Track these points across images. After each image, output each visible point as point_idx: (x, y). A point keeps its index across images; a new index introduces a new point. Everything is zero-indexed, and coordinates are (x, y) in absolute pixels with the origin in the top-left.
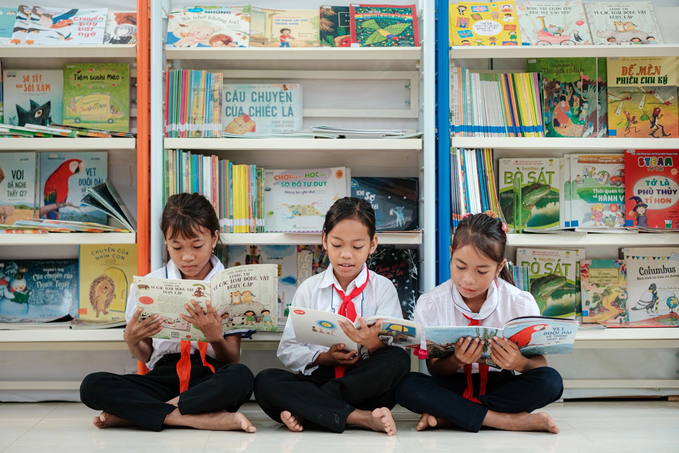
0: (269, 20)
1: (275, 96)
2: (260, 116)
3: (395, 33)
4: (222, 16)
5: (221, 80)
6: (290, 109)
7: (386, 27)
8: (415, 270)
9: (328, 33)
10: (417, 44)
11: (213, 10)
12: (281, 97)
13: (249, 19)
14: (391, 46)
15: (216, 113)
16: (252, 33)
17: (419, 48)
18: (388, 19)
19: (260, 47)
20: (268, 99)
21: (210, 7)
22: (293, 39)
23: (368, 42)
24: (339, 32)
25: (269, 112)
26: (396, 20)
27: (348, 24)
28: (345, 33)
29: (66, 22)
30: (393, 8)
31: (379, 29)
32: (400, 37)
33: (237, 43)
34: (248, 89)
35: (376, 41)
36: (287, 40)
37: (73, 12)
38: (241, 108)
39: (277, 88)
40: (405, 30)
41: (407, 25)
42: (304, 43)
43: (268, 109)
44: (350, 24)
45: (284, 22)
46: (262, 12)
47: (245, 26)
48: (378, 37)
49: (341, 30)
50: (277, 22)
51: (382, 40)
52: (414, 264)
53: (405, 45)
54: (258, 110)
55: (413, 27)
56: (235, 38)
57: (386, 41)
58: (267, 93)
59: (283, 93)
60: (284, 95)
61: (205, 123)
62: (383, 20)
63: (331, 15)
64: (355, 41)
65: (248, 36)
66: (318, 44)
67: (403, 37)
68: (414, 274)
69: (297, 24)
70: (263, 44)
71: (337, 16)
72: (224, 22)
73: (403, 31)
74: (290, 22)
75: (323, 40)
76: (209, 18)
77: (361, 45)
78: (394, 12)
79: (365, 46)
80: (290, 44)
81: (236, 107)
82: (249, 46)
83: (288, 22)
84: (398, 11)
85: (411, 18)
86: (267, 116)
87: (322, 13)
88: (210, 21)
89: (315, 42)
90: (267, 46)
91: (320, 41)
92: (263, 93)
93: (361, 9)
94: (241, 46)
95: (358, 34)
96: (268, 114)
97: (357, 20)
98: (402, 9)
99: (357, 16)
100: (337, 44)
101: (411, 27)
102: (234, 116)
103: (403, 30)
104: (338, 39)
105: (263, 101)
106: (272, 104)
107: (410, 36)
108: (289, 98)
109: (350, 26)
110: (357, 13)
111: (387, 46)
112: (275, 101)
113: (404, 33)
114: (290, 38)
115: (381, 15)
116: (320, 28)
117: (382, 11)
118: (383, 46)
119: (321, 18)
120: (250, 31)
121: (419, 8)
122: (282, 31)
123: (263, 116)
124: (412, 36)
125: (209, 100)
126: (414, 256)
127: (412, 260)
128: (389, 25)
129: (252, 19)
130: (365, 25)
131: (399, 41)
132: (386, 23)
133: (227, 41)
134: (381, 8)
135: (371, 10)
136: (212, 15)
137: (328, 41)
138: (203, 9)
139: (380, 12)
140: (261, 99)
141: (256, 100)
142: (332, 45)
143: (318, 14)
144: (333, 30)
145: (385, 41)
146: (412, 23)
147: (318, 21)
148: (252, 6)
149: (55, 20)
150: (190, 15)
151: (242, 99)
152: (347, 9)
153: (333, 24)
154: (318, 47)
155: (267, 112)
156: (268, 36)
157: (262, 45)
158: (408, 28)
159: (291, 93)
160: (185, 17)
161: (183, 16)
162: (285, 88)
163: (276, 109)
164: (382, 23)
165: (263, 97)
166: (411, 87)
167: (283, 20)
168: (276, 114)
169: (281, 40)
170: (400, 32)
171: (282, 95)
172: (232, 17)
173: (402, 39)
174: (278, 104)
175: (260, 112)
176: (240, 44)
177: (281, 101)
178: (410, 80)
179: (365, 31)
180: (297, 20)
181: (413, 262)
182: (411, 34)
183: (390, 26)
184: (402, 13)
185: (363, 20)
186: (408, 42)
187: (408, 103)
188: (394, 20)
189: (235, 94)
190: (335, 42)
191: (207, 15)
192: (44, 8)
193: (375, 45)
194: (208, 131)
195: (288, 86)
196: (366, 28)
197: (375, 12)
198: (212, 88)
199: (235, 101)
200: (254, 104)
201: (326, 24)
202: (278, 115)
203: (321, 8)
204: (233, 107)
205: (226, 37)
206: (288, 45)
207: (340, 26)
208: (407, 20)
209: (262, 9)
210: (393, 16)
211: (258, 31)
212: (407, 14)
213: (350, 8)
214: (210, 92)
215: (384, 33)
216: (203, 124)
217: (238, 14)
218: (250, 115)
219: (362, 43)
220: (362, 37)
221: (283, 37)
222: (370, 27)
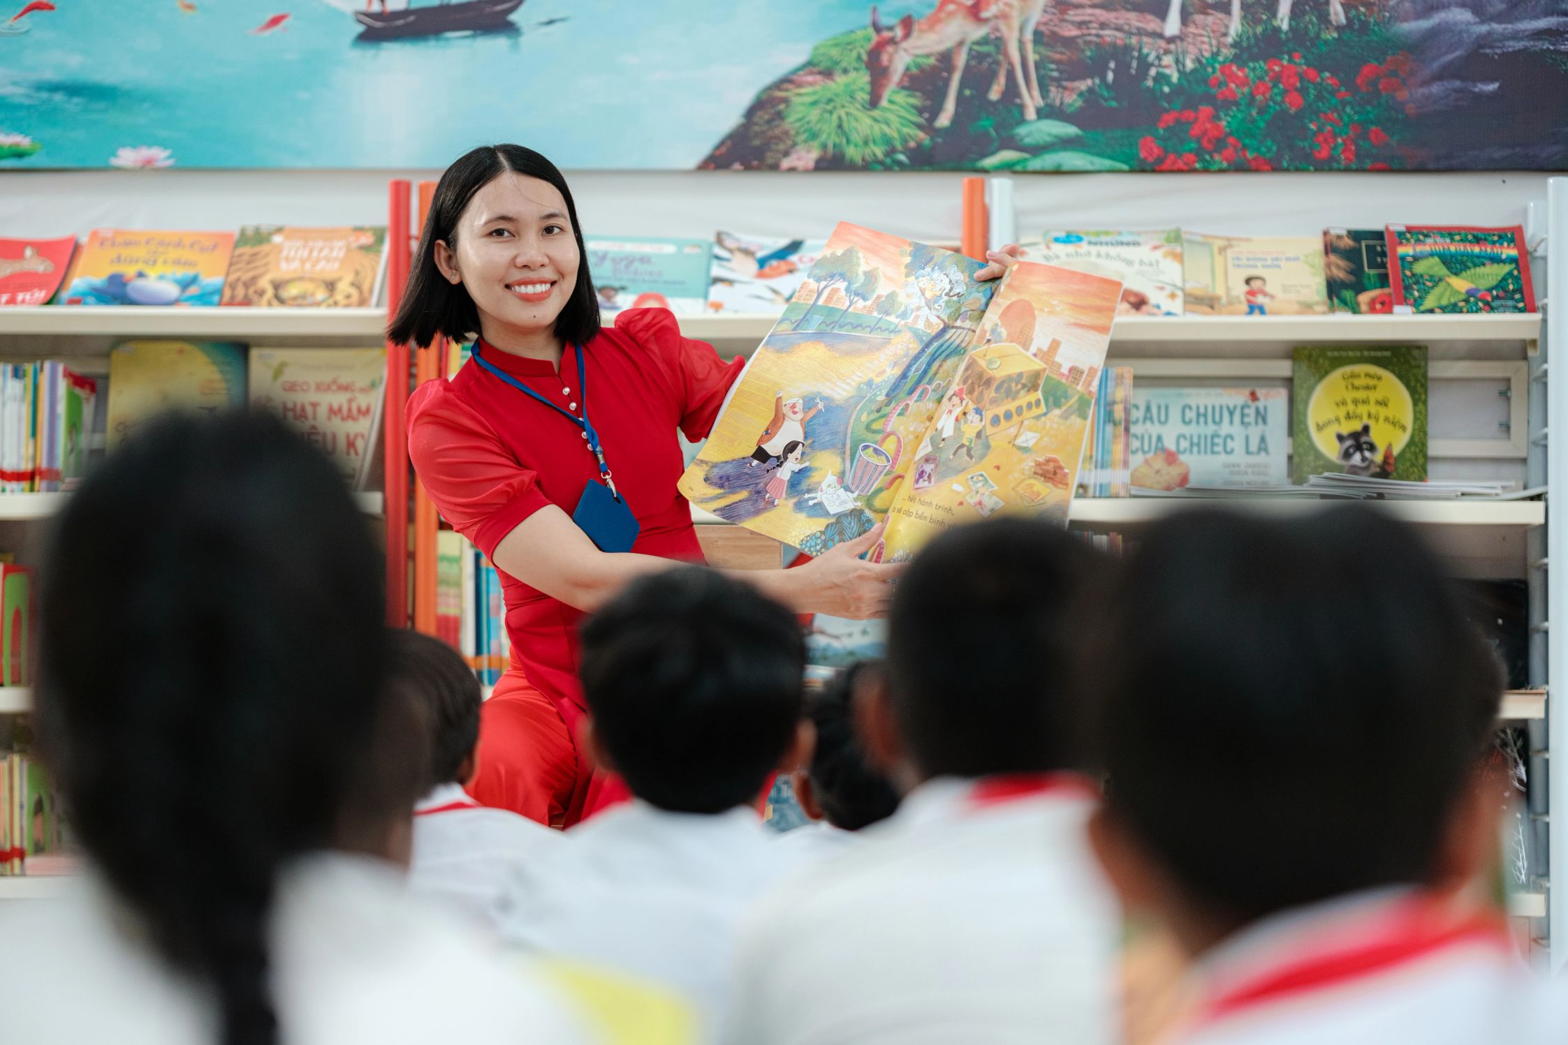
0: (1219, 260)
1: (1231, 413)
2: (1199, 452)
3: (1484, 284)
4: (1125, 252)
5: (1129, 381)
6: (1263, 439)
7: (1464, 273)
8: (1522, 771)
9: (1344, 285)
10: (1530, 308)
11: (1103, 239)
12: (1243, 415)
13: (1179, 258)
14: (1476, 312)
15: (1119, 448)
16: (1189, 286)
17: (1537, 317)
18: (1467, 256)
19: (1205, 314)
20: (1217, 418)
21: (1098, 234)
22: (1272, 297)
23: (1429, 302)
24: (1366, 282)
25: (1217, 445)
26: (1484, 257)
27: (1383, 265)
28: (1378, 285)
29: (783, 266)
30: (1475, 233)
31: (1449, 277)
32: (1494, 293)
33: (1158, 307)
34: (1174, 398)
35: (1444, 302)
36: (1260, 299)
37: (795, 246)
38: (1159, 438)
39: (1236, 398)
40: (1504, 279)
41: (1507, 268)
42: (1296, 307)
43: (1216, 440)
44: (1389, 266)
45: (1252, 263)
46: (1205, 243)
47: (1171, 271)
48: (1448, 293)
49: (1369, 278)
50: (1237, 262)
51: (1456, 299)
52: (1518, 759)
53: (1504, 309)
54: (1195, 440)
55: (1519, 272)
56: (1154, 297)
57: (1467, 301)
58: (1214, 408)
59: (1248, 407)
60: (1251, 412)
61: (1096, 467)
62: (1457, 259)
63: (1348, 248)
64: (1403, 301)
65: (1180, 293)
66: (1324, 308)
67: (1501, 293)
68: (1520, 781)
69: (1279, 267)
70: (1212, 307)
71: (1360, 250)
72: (1129, 263)
73: (1501, 281)
74: (1263, 263)
75: (1335, 300)
76: (1099, 255)
77: (1414, 310)
78: (1478, 240)
79: (1423, 312)
80: (1266, 308)
81: (1150, 437)
82: (1185, 311)
83: (1259, 264)
84: (1485, 239)
85: (1513, 253)
86: (1213, 452)
87: (1329, 243)
88: (1102, 261)
89: (1317, 303)
90: (1220, 313)
91: (1328, 302)
92: (1206, 408)
93: (1408, 236)
94: (1168, 314)
95: (1408, 288)
96: (1216, 449)
97: (1403, 259)
98: (1494, 235)
99: (1401, 251)
100: (1364, 307)
101: (1515, 273)
102: (1144, 452)
103: (1499, 278)
104: (1364, 298)
105: (1206, 422)
106: (1225, 429)
107: (1514, 291)
108: (1262, 417)
109: (1390, 272)
110: (1401, 244)
111: (1468, 312)
112: (1231, 422)
113: (1501, 285)
114: (1265, 294)
115: (1453, 249)
116: (1327, 275)
117: (1452, 240)
118: (1461, 312)
119: (1326, 253)
120: (1184, 281)
121: (1530, 233)
122: (1248, 281)
123: (1206, 452)
124: (1520, 290)
125: (1104, 423)
126: (1520, 743)
127: (1515, 751)
128: (1469, 268)
129: (1186, 258)
130: (1419, 268)
131: (1493, 301)
132: (1462, 263)
133: (1139, 303)
134: (1449, 232)
135: (1430, 236)
136: (1103, 249)
137: (1344, 302)
138: (1083, 236)
139: (1448, 240)
140: (1202, 420)
141: (1190, 421)
142: (1355, 310)
143: (1319, 245)
144: (1352, 278)
145: (1464, 301)
146: (1517, 264)
147: (1320, 261)
148: (1184, 228)
149: (762, 262)
150: (1058, 248)
151: (1163, 418)
152: (1379, 235)
153: (1352, 266)
154: (1324, 313)
155: (1213, 444)
156: (1220, 291)
157: (1209, 310)
158: (1510, 274)
159: (1265, 408)
160: (1051, 254)
161: (1045, 252)
162: (1254, 396)
163: (1232, 438)
164: (1456, 264)
165: (1205, 415)
166: (1514, 394)
167: (1248, 259)
168: (1232, 451)
169: (1249, 301)
170: (1494, 283)
171: (1246, 411)
172: (1144, 252)
173: (1498, 297)
174: (1237, 430)
175: (1198, 445)
176: (1164, 308)
177: (1242, 423)
178: (1508, 380)
179: (1421, 281)
180: (1277, 259)
181: (1517, 756)
182: (1516, 286)
183: (1473, 271)
184: (1494, 243)
185: (1416, 259)
186: (1510, 303)
187: (1506, 427)
188: (1478, 257)
189: (1148, 409)
190: (1358, 304)
191: (1094, 249)
192: (738, 235)
193: (1444, 310)
194: (1101, 486)
195: (1260, 393)
196: (1422, 276)
197: (1439, 240)
198: (1109, 398)
199: (1148, 423)
200: (1186, 430)
201: (1338, 267)
202: (1236, 452)
203: (1326, 233)
204: (1143, 437)
205: (1136, 295)
206: (1262, 311)
207: (1366, 269)
208: (1507, 258)
209: (1204, 236)
210: (1477, 250)
211: (1199, 282)
212: (1505, 244)
213: (1386, 236)
214: (1105, 406)
215: (1461, 284)
216: (1090, 470)
217: (1156, 248)
218: (1178, 452)
219: (1416, 304)
220: (1416, 294)
221: (1252, 293)
222: (1431, 273)
